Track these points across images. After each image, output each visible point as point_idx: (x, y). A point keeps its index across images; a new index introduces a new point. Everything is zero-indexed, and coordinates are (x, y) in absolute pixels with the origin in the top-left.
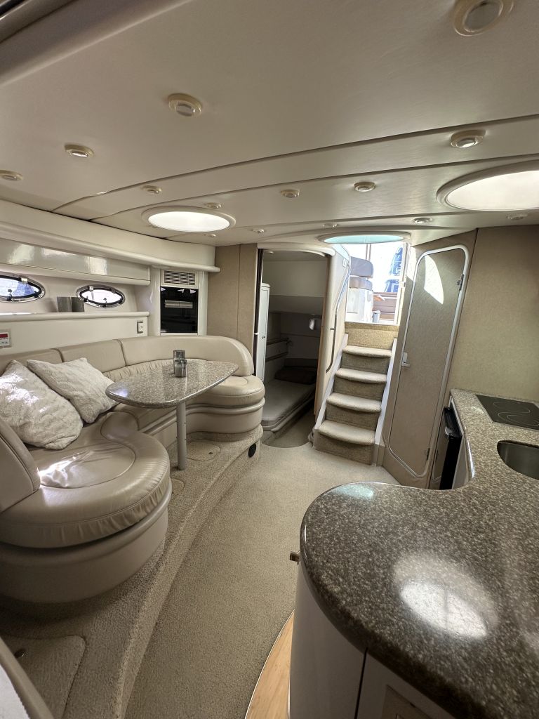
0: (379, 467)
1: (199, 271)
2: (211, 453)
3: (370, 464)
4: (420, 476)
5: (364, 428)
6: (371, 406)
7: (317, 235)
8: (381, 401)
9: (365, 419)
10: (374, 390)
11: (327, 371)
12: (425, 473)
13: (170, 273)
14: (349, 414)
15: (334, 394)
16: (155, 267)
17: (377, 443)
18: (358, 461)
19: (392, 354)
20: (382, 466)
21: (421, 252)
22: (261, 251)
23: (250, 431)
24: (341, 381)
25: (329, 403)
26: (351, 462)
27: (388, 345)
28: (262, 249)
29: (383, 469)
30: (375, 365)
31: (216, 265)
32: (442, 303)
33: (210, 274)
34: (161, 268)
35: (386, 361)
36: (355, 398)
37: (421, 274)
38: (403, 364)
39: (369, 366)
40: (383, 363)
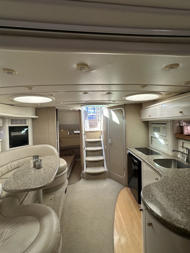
0: (108, 178)
1: (28, 118)
2: (51, 199)
3: (105, 179)
4: (123, 177)
5: (100, 166)
6: (100, 158)
7: (80, 105)
8: (103, 156)
9: (99, 163)
10: (99, 153)
11: (84, 149)
12: (125, 175)
13: (13, 120)
14: (94, 163)
15: (87, 157)
16: (6, 118)
17: (106, 170)
18: (101, 179)
19: (102, 139)
20: (109, 178)
21: (109, 109)
22: (57, 110)
23: (64, 182)
24: (88, 152)
25: (87, 161)
26: (99, 180)
27: (99, 137)
28: (57, 109)
29: (110, 179)
30: (97, 144)
31: (36, 115)
32: (119, 124)
33: (33, 119)
34: (9, 118)
35: (100, 142)
36: (94, 157)
37: (111, 116)
38: (110, 143)
39: (96, 145)
40: (99, 143)
